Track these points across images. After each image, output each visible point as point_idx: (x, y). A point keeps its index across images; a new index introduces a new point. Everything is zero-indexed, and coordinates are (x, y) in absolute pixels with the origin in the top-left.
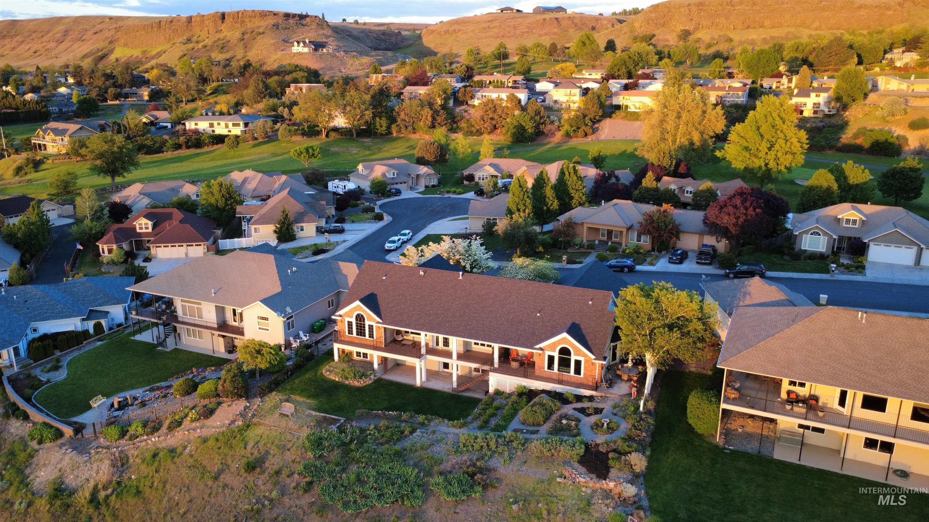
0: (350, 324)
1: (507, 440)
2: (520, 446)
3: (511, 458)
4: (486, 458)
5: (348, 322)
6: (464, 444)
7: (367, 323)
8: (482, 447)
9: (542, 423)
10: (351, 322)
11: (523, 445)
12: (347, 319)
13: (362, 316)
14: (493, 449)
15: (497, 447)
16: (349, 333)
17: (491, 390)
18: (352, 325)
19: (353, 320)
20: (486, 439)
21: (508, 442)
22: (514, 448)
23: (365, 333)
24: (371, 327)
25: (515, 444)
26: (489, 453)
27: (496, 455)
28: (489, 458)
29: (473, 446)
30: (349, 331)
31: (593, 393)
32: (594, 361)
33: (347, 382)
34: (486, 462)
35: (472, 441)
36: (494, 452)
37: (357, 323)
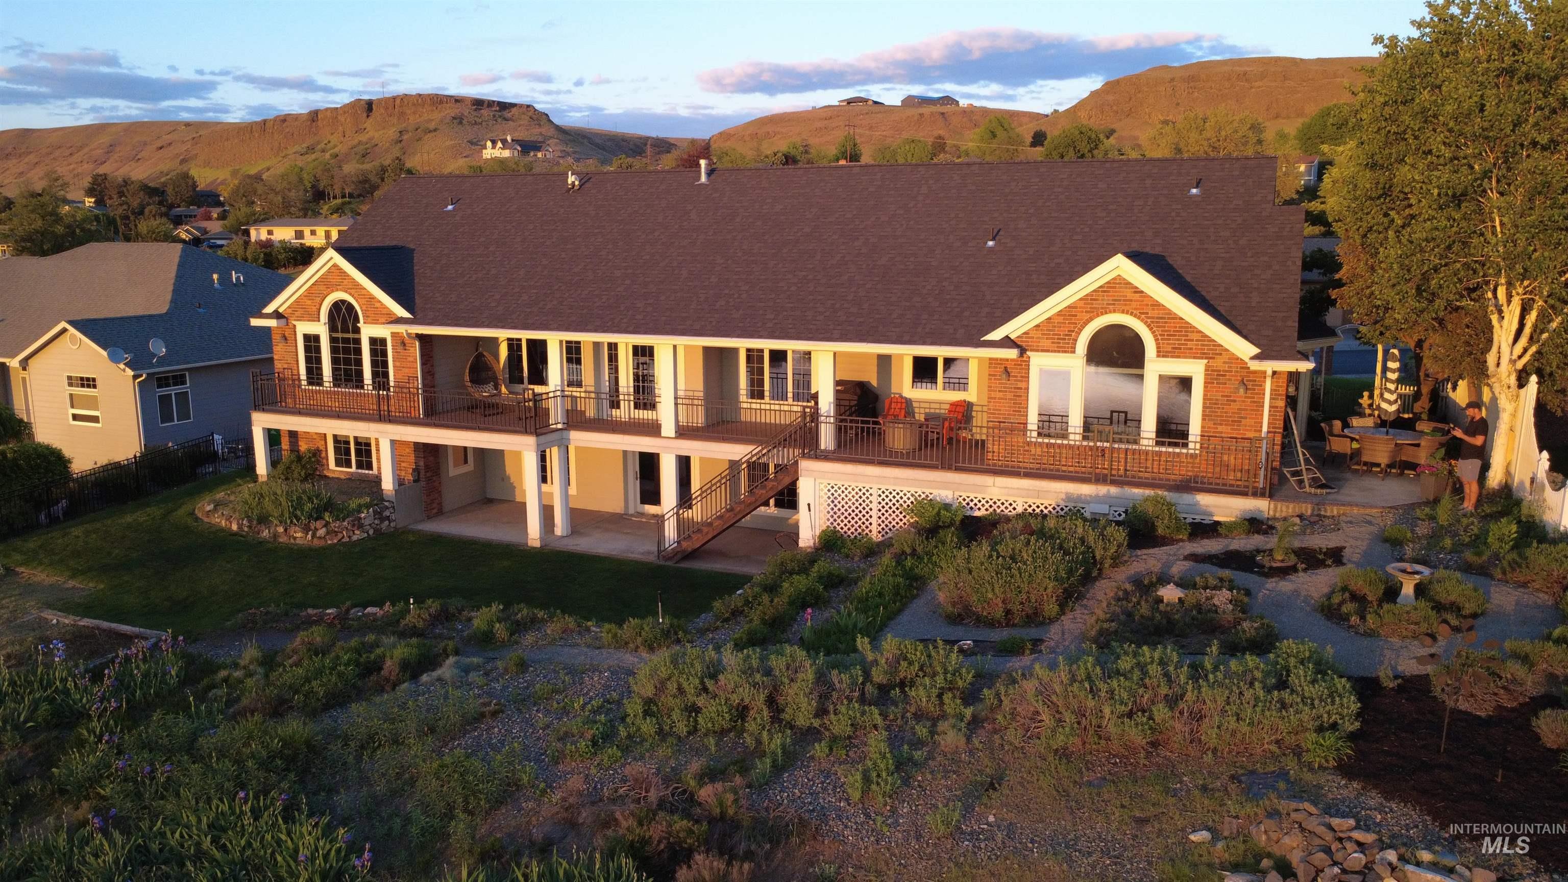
0: (312, 342)
1: (878, 676)
2: (951, 704)
3: (901, 765)
4: (763, 766)
5: (307, 338)
6: (648, 702)
7: (368, 331)
8: (742, 712)
9: (1051, 608)
10: (317, 338)
11: (970, 697)
12: (304, 328)
13: (350, 307)
14: (802, 721)
15: (821, 712)
16: (310, 383)
17: (807, 537)
18: (318, 350)
19: (321, 329)
20: (768, 672)
21: (883, 689)
22: (919, 716)
23: (360, 373)
24: (378, 345)
25: (921, 696)
26: (776, 742)
27: (819, 749)
28: (778, 769)
29: (693, 710)
30: (309, 371)
31: (1261, 506)
32: (1255, 366)
33: (265, 533)
34: (760, 787)
35: (691, 686)
36: (810, 735)
37: (333, 340)
